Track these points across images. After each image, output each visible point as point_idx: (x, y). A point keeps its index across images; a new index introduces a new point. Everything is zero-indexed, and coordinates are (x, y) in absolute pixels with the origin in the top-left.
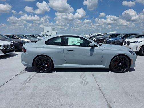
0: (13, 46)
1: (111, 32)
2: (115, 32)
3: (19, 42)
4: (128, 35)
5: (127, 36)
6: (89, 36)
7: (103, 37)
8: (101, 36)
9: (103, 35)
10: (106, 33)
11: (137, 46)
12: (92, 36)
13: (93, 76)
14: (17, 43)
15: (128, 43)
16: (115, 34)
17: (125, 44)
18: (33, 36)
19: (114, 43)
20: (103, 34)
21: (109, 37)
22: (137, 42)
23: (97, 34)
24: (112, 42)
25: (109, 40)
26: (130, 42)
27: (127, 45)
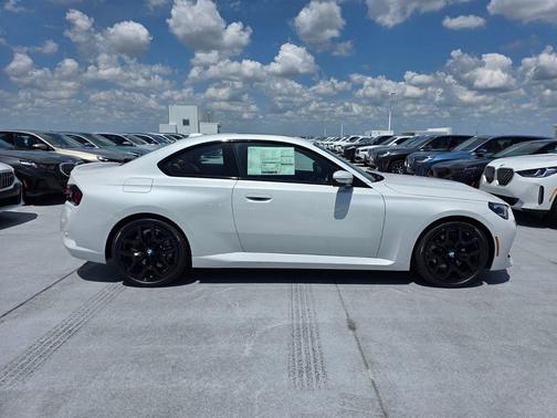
0: (16, 181)
1: (430, 130)
2: (446, 131)
3: (48, 165)
4: (501, 143)
5: (496, 146)
6: (344, 144)
7: (400, 147)
8: (393, 144)
9: (399, 142)
10: (413, 134)
11: (542, 188)
12: (357, 142)
13: (351, 332)
14: (39, 168)
15: (505, 176)
16: (449, 137)
17: (490, 180)
18: (119, 141)
19: (443, 174)
20: (399, 138)
21: (426, 149)
22: (543, 170)
23: (376, 134)
24: (436, 169)
25: (426, 160)
26: (511, 170)
27: (500, 184)
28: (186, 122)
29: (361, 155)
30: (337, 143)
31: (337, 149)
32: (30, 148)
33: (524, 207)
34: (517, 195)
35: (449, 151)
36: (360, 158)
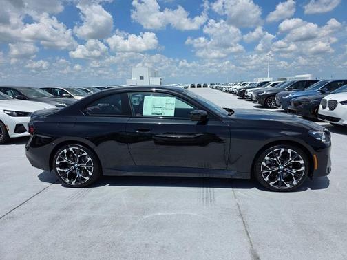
7: (273, 88)
15: (333, 105)
16: (304, 81)
21: (289, 89)
24: (293, 101)
25: (288, 96)
26: (336, 101)
27: (330, 109)
28: (142, 78)
29: (249, 94)
30: (234, 87)
31: (234, 91)
32: (61, 96)
33: (344, 123)
34: (339, 116)
35: (303, 90)
36: (248, 96)
